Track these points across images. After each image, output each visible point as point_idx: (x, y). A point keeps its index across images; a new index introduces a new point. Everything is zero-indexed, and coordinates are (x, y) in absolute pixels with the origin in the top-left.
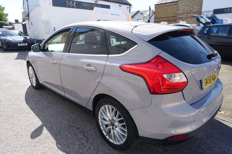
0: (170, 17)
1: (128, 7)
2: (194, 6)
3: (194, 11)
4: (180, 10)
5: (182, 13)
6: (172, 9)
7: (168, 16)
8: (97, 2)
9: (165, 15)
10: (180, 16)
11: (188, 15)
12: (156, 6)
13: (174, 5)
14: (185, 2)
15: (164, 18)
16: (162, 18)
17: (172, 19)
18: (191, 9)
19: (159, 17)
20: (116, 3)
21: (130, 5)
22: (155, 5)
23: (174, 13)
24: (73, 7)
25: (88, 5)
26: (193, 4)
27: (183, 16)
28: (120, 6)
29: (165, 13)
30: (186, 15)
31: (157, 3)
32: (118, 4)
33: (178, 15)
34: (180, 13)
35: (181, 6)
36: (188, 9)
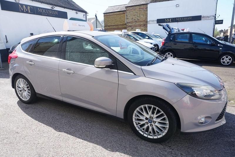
0: (119, 25)
1: (84, 15)
2: (141, 15)
3: (141, 20)
4: (129, 19)
5: (131, 22)
6: (120, 18)
7: (117, 24)
8: (53, 8)
9: (114, 23)
10: (130, 25)
11: (137, 24)
12: (106, 14)
13: (122, 14)
14: (132, 12)
15: (114, 26)
16: (111, 26)
17: (121, 27)
18: (139, 18)
19: (109, 25)
20: (73, 10)
21: (86, 13)
22: (104, 13)
23: (122, 22)
24: (27, 12)
25: (44, 11)
26: (140, 14)
27: (132, 25)
28: (76, 13)
29: (115, 21)
30: (134, 23)
31: (105, 12)
32: (75, 12)
33: (127, 23)
34: (129, 21)
35: (129, 15)
36: (135, 18)
